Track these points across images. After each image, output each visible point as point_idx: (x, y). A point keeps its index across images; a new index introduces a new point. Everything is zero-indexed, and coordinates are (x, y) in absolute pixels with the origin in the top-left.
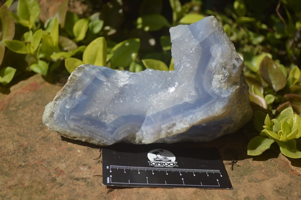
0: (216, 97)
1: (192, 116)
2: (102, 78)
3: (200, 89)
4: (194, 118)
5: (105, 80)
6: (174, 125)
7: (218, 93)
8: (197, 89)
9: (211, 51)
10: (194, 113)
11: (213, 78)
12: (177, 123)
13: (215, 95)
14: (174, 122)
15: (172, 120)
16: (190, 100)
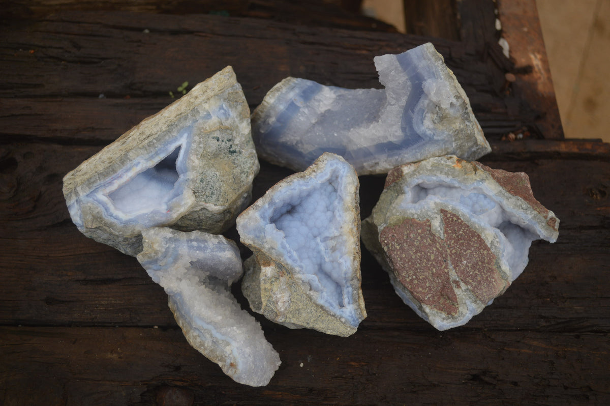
0: (428, 138)
1: (397, 157)
2: (299, 103)
3: (407, 129)
4: (400, 159)
5: (302, 106)
6: (377, 164)
7: (431, 134)
8: (403, 129)
9: (423, 87)
10: (400, 154)
11: (425, 116)
12: (380, 162)
13: (426, 136)
14: (377, 161)
15: (375, 158)
16: (395, 140)
